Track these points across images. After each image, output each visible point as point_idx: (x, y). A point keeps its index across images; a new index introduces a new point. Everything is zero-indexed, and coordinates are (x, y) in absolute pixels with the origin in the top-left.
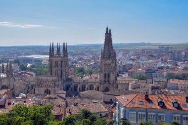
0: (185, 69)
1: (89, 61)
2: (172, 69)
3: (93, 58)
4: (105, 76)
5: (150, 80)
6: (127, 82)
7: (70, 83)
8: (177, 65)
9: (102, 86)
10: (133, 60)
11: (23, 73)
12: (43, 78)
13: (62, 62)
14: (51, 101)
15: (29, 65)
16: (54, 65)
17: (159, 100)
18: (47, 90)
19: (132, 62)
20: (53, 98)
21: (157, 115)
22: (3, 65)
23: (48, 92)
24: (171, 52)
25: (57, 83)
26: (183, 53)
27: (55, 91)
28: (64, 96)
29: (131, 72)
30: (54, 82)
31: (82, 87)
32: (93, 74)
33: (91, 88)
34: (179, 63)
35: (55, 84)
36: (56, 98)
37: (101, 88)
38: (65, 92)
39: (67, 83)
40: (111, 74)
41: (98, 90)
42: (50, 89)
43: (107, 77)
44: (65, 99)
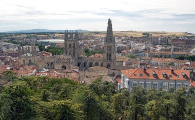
0: (161, 50)
1: (92, 44)
2: (153, 51)
3: (95, 42)
4: (107, 55)
5: (138, 59)
6: (122, 60)
7: (80, 61)
8: (156, 48)
9: (105, 63)
10: (125, 43)
11: (43, 53)
12: (60, 57)
13: (74, 45)
14: (68, 74)
15: (46, 47)
16: (68, 47)
17: (154, 73)
18: (64, 66)
19: (124, 45)
20: (69, 72)
21: (152, 83)
22: (29, 47)
23: (64, 68)
24: (151, 38)
25: (71, 61)
26: (160, 39)
27: (69, 67)
28: (77, 70)
29: (124, 53)
30: (69, 60)
31: (90, 64)
32: (96, 54)
33: (97, 64)
34: (157, 46)
35: (69, 61)
36: (71, 72)
37: (105, 64)
38: (78, 68)
39: (78, 61)
40: (112, 54)
41: (102, 66)
42: (66, 65)
43: (109, 56)
44: (78, 73)
